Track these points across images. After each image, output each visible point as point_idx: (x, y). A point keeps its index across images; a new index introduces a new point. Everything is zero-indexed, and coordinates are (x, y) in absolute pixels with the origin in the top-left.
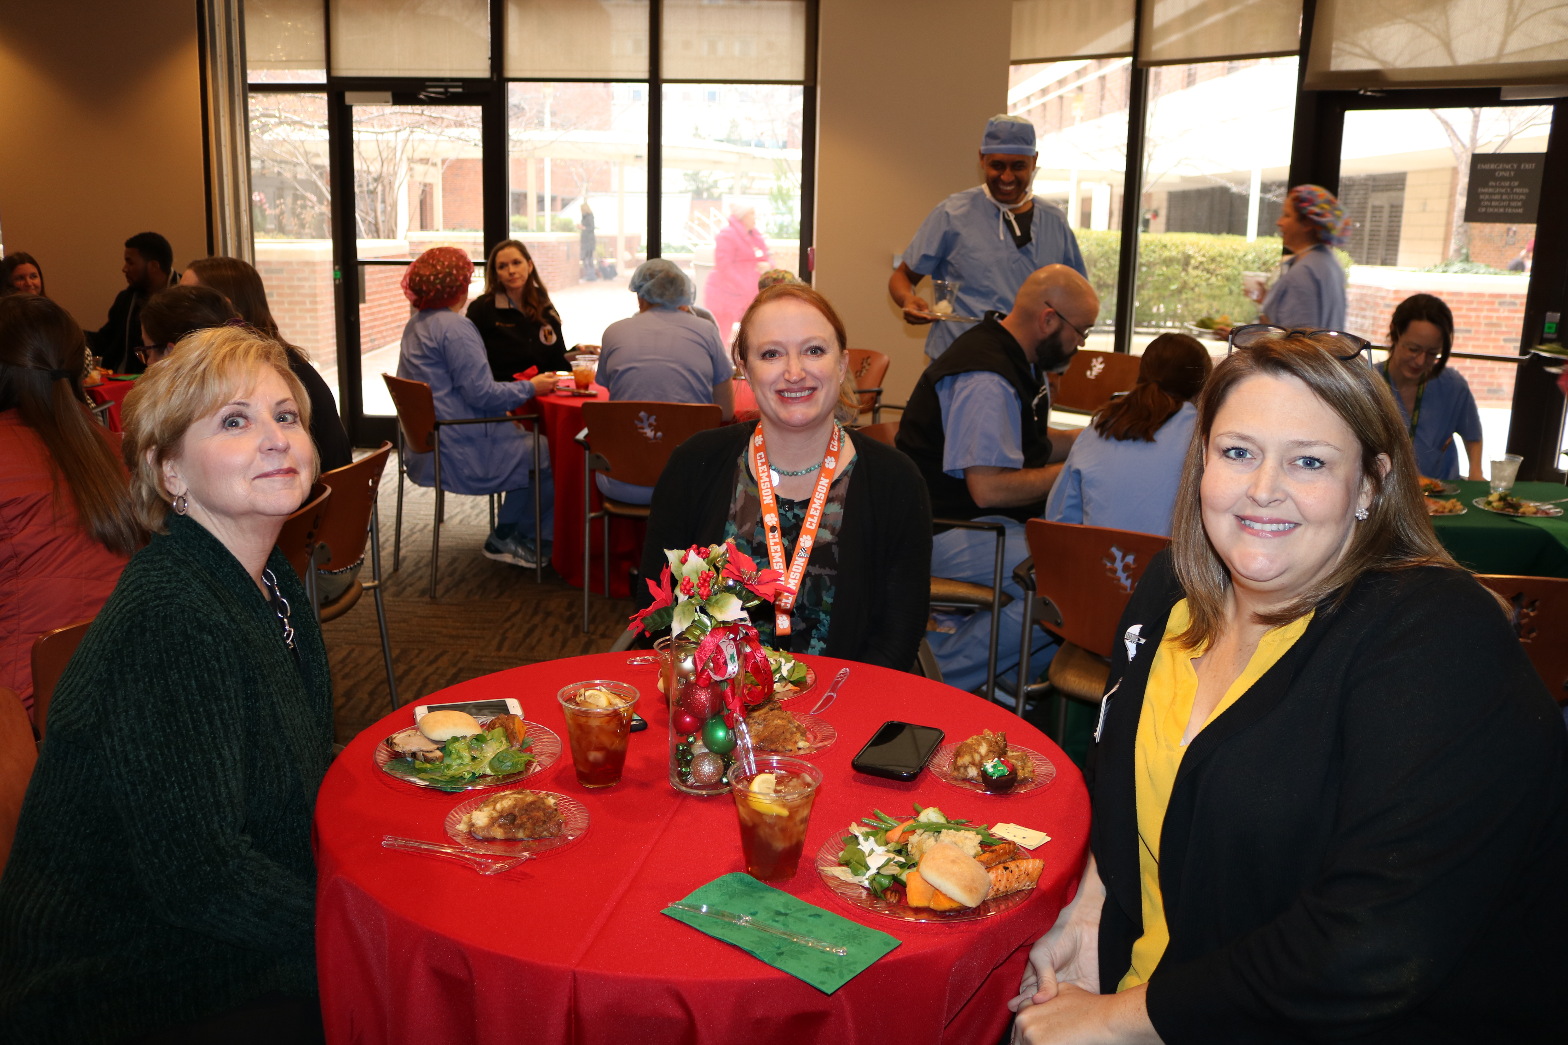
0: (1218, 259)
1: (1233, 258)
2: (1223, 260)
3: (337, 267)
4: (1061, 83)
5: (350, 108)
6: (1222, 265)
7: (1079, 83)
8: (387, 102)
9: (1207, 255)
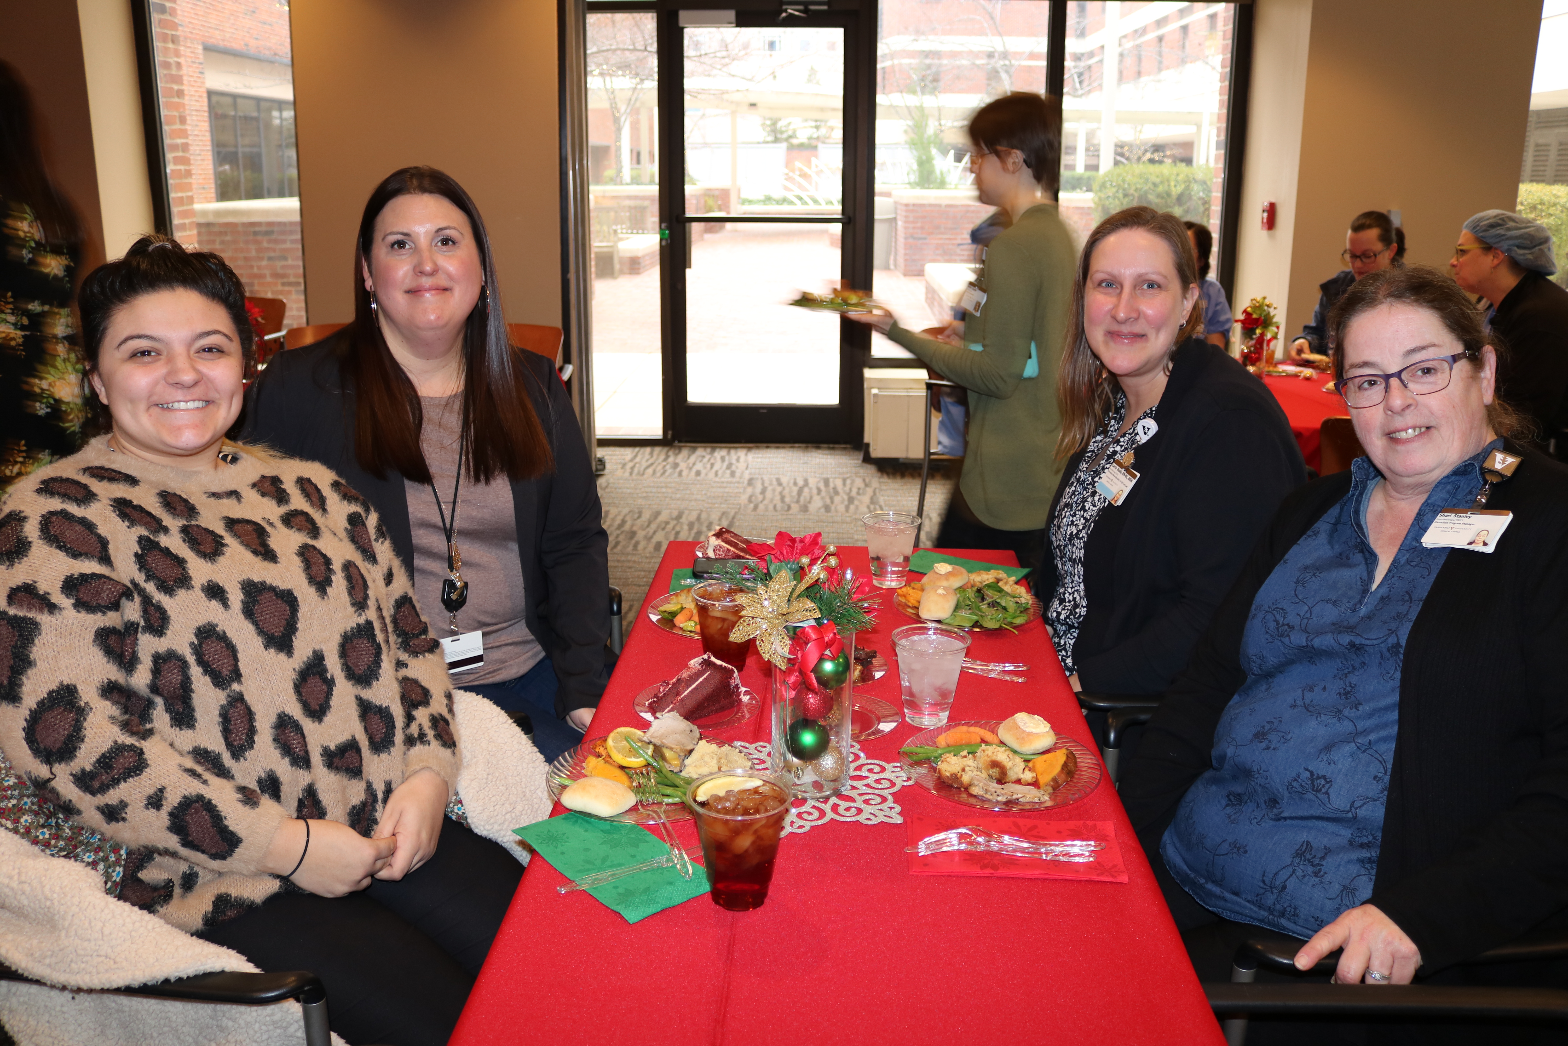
0: (1539, 207)
1: (1555, 205)
2: (1544, 207)
3: (663, 225)
4: (1160, 23)
5: (682, 29)
6: (1543, 214)
7: (1184, 22)
8: (731, 23)
9: (1525, 203)
